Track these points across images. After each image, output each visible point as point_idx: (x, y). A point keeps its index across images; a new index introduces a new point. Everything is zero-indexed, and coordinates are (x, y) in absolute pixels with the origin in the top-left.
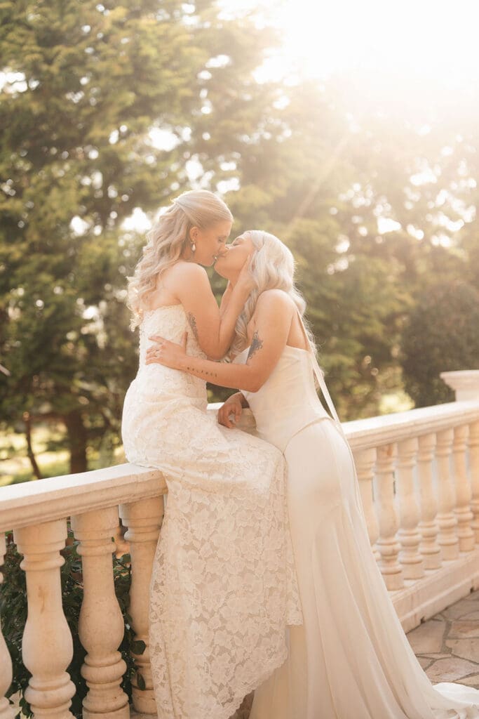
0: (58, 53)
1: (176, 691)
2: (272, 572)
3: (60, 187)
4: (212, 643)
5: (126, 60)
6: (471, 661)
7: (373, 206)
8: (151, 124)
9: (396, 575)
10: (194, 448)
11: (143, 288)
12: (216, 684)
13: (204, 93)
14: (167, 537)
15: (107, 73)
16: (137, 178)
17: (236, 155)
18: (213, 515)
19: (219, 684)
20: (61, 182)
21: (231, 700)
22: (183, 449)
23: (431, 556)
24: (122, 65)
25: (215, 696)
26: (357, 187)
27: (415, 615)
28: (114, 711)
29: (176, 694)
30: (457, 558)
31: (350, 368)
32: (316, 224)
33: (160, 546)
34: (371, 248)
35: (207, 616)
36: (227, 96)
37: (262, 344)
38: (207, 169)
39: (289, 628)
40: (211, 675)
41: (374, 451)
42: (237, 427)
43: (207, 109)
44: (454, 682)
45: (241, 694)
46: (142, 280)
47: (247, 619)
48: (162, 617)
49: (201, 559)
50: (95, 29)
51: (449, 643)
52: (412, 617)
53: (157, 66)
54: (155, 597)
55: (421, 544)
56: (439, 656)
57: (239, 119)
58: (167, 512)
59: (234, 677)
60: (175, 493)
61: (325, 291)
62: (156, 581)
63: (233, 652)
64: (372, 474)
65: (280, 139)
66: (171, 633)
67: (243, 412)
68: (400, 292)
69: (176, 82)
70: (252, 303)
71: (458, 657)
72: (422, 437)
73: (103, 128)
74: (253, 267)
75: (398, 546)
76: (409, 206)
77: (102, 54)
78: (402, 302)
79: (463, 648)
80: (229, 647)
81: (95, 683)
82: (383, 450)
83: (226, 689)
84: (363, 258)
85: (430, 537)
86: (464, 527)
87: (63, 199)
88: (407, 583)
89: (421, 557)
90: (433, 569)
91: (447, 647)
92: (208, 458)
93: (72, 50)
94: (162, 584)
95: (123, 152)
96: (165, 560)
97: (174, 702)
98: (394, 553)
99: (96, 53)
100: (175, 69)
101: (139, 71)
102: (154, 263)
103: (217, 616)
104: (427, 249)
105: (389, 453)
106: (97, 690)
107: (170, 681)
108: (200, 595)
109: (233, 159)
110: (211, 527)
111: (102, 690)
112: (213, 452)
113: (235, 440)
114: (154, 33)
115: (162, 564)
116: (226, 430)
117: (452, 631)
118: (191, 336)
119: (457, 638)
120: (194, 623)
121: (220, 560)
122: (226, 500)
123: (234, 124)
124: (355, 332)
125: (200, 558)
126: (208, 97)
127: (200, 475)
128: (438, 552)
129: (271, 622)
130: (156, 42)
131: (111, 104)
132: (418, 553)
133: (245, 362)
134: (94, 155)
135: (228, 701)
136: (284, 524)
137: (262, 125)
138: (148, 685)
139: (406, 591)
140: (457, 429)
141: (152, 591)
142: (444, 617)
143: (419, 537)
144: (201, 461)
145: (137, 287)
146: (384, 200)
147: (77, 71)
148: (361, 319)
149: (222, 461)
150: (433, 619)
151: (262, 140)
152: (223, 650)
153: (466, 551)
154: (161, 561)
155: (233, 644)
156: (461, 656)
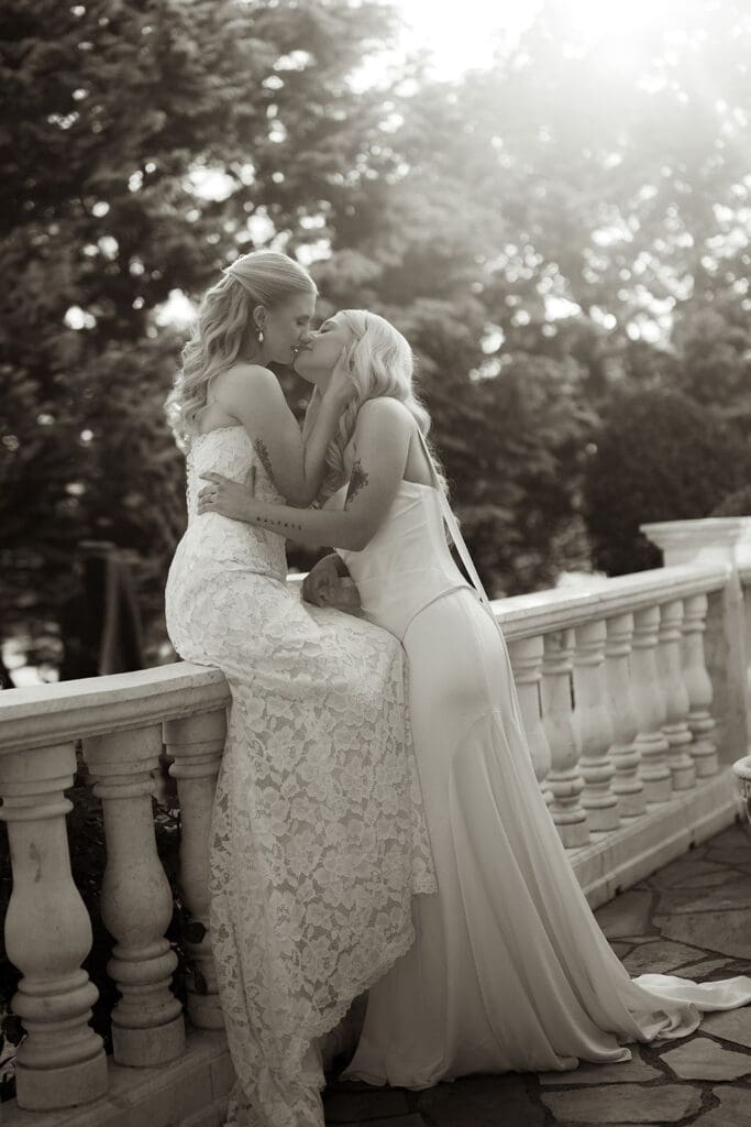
0: (29, 50)
1: (251, 994)
2: (389, 817)
3: (42, 259)
4: (303, 923)
5: (150, 61)
6: (688, 945)
7: (537, 279)
8: (192, 160)
9: (577, 825)
10: (269, 637)
11: (188, 402)
12: (310, 982)
13: (272, 111)
14: (231, 769)
15: (120, 81)
16: (173, 243)
17: (325, 205)
18: (299, 734)
19: (314, 981)
20: (46, 252)
21: (333, 1005)
22: (253, 637)
23: (629, 797)
24: (143, 68)
25: (310, 998)
26: (511, 250)
27: (608, 883)
28: (160, 1025)
29: (253, 999)
30: (669, 800)
31: (508, 525)
32: (448, 307)
33: (222, 784)
34: (533, 343)
35: (294, 883)
36: (308, 114)
37: (368, 478)
38: (279, 228)
39: (416, 899)
40: (303, 968)
41: (540, 641)
42: (333, 606)
43: (277, 135)
44: (664, 974)
45: (347, 994)
46: (186, 390)
47: (354, 886)
48: (228, 887)
49: (284, 799)
50: (94, 12)
51: (657, 922)
52: (602, 886)
53: (199, 69)
54: (217, 857)
55: (614, 780)
56: (641, 940)
57: (327, 150)
58: (232, 732)
59: (336, 970)
60: (243, 704)
61: (465, 409)
62: (217, 835)
63: (334, 934)
64: (537, 675)
65: (391, 178)
66: (242, 910)
67: (340, 582)
68: (581, 408)
69: (229, 93)
70: (350, 419)
71: (671, 940)
72: (612, 619)
73: (116, 168)
74: (352, 363)
75: (580, 783)
76: (590, 277)
77: (109, 52)
78: (584, 424)
79: (677, 927)
80: (329, 927)
81: (131, 985)
82: (554, 640)
83: (324, 989)
84: (523, 357)
85: (629, 769)
86: (679, 753)
87: (48, 278)
88: (594, 837)
89: (614, 799)
90: (632, 816)
91: (655, 927)
92: (289, 650)
93: (54, 45)
94: (227, 838)
95: (150, 204)
96: (229, 804)
97: (249, 1009)
98: (575, 793)
99: (99, 49)
100: (226, 74)
101: (173, 77)
102: (202, 365)
103: (309, 882)
104: (622, 342)
105: (563, 644)
106: (135, 995)
107: (242, 980)
108: (283, 852)
109: (320, 211)
110: (297, 752)
111: (142, 994)
112: (298, 642)
113: (329, 624)
114: (191, 16)
115: (225, 808)
116: (316, 610)
117: (662, 904)
118: (261, 471)
119: (669, 914)
120: (276, 893)
121: (311, 799)
122: (318, 711)
123: (320, 158)
124: (513, 471)
125: (282, 798)
126: (278, 116)
127: (279, 676)
128: (640, 791)
129: (390, 890)
130: (195, 31)
131: (129, 130)
132: (608, 793)
133: (342, 508)
134: (101, 210)
135: (328, 1006)
136: (406, 748)
137: (362, 158)
138: (211, 987)
139: (593, 848)
140: (664, 606)
141: (213, 849)
142: (650, 886)
143: (610, 769)
144: (278, 655)
145: (179, 402)
146: (553, 268)
147: (66, 78)
148: (521, 450)
149: (312, 654)
150: (633, 888)
151: (363, 180)
152: (319, 931)
153: (684, 789)
154: (224, 804)
155: (335, 924)
156: (675, 938)
